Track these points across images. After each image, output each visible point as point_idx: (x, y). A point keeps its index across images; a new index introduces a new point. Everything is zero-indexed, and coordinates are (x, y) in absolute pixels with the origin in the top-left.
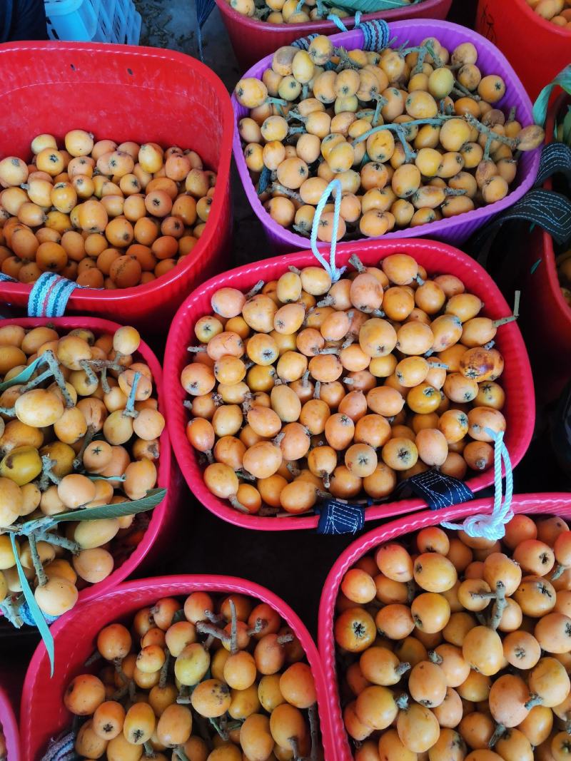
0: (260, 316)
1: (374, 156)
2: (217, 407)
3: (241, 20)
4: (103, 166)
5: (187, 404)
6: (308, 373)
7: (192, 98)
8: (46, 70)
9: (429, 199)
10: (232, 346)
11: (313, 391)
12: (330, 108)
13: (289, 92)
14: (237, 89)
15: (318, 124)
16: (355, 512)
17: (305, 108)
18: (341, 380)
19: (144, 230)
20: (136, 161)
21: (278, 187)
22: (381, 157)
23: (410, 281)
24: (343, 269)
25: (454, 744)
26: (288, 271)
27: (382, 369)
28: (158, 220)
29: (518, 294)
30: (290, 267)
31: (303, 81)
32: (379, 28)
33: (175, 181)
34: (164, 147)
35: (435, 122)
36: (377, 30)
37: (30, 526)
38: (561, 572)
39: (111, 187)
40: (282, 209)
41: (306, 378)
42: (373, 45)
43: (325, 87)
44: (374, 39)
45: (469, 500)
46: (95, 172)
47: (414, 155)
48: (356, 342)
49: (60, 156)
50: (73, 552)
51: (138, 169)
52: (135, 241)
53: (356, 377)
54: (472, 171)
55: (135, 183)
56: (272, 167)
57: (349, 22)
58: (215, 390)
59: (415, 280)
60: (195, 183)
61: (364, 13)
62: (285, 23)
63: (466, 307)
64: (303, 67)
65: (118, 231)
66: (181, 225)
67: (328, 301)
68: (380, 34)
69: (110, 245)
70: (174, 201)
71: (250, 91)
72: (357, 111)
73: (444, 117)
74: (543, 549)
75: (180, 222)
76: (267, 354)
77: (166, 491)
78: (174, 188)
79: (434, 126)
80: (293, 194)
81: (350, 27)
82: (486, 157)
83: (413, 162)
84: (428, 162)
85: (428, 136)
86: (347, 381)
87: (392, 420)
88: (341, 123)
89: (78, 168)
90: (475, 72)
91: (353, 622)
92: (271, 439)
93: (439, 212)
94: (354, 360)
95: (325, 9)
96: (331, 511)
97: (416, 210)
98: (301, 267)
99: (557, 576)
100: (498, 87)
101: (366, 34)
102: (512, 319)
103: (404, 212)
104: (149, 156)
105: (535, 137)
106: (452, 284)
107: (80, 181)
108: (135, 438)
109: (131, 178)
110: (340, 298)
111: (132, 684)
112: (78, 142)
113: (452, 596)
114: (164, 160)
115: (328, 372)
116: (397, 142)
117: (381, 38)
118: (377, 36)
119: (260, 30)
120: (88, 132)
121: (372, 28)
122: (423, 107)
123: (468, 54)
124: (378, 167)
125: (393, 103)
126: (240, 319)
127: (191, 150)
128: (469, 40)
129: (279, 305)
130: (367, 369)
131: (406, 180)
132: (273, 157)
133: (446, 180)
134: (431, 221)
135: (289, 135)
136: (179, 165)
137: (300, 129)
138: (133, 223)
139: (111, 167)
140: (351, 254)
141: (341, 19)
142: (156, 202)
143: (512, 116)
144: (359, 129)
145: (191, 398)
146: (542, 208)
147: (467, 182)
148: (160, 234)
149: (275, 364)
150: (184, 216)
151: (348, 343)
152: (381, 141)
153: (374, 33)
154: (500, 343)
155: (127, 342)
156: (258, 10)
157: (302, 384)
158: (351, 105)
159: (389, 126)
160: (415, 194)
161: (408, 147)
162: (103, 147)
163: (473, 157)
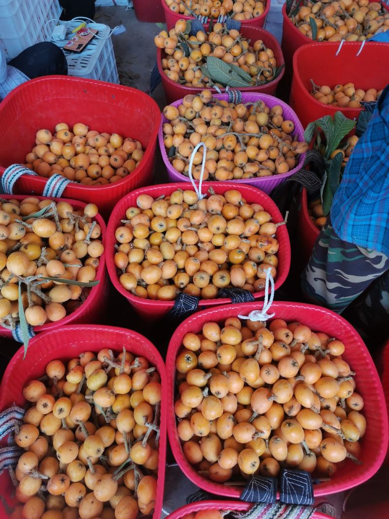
0: (160, 209)
1: (226, 146)
2: (131, 249)
3: (171, 83)
4: (91, 142)
5: (116, 246)
6: (180, 238)
7: (142, 113)
8: (72, 91)
9: (251, 169)
10: (144, 220)
11: (182, 248)
12: (208, 124)
13: (190, 115)
14: (165, 110)
15: (201, 129)
16: (194, 299)
17: (196, 122)
18: (196, 245)
19: (107, 172)
20: (109, 142)
21: (178, 155)
22: (230, 146)
23: (237, 203)
24: (205, 195)
25: (230, 418)
26: (178, 190)
27: (218, 241)
28: (115, 169)
29: (287, 212)
30: (179, 189)
31: (197, 111)
32: (237, 94)
33: (127, 153)
34: (124, 138)
35: (257, 135)
36: (235, 95)
37: (30, 278)
38: (295, 343)
39: (94, 151)
40: (179, 165)
41: (179, 240)
42: (234, 101)
43: (207, 114)
44: (234, 99)
45: (252, 301)
46: (86, 144)
47: (245, 148)
48: (207, 227)
49: (69, 134)
50: (47, 303)
51: (109, 145)
52: (101, 176)
53: (205, 244)
54: (274, 161)
55: (106, 151)
56: (176, 146)
57: (223, 90)
58: (132, 241)
59: (240, 203)
60: (137, 155)
61: (231, 87)
62: (193, 87)
63: (263, 217)
64: (197, 104)
65: (94, 170)
66: (127, 172)
67: (195, 207)
68: (237, 96)
69: (88, 176)
70: (125, 161)
71: (170, 111)
72: (221, 126)
73: (262, 134)
74: (287, 331)
75: (126, 170)
76: (161, 225)
77: (99, 281)
78: (126, 156)
79: (257, 137)
80: (185, 159)
81: (223, 92)
82: (280, 154)
83: (245, 151)
84: (251, 152)
85: (254, 141)
86: (199, 245)
87: (220, 266)
88: (212, 130)
89: (78, 140)
90: (281, 119)
91: (186, 355)
92: (157, 265)
93: (255, 175)
94: (204, 235)
95: (213, 83)
96: (182, 298)
97: (244, 173)
98: (184, 190)
99: (293, 345)
100: (290, 125)
101: (230, 95)
102: (284, 223)
103: (238, 173)
104: (116, 139)
105: (304, 146)
106: (257, 207)
107: (78, 145)
108: (88, 256)
109: (105, 148)
110: (202, 205)
111: (62, 391)
112: (80, 129)
113: (238, 347)
114: (123, 144)
115: (190, 239)
116: (238, 141)
117: (237, 99)
118: (235, 97)
119: (180, 88)
120: (86, 125)
121: (233, 93)
122: (252, 128)
123: (278, 111)
124: (227, 151)
125: (239, 125)
126: (150, 210)
127: (138, 141)
128: (279, 105)
129: (170, 205)
130: (210, 242)
131: (240, 159)
132: (177, 141)
133: (261, 163)
134: (251, 178)
135: (186, 133)
136: (130, 145)
137: (192, 131)
138: (102, 168)
139: (96, 142)
140: (209, 186)
141: (219, 88)
142: (116, 160)
143: (295, 139)
144: (220, 133)
145: (119, 244)
146: (303, 176)
147: (270, 164)
148: (115, 175)
149: (164, 233)
150: (129, 169)
151: (202, 226)
152: (230, 139)
153: (234, 96)
154: (277, 236)
155: (91, 211)
156: (180, 80)
157: (177, 244)
158: (218, 122)
159: (234, 133)
160: (245, 166)
161: (242, 145)
162: (92, 134)
163: (274, 154)
